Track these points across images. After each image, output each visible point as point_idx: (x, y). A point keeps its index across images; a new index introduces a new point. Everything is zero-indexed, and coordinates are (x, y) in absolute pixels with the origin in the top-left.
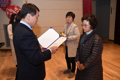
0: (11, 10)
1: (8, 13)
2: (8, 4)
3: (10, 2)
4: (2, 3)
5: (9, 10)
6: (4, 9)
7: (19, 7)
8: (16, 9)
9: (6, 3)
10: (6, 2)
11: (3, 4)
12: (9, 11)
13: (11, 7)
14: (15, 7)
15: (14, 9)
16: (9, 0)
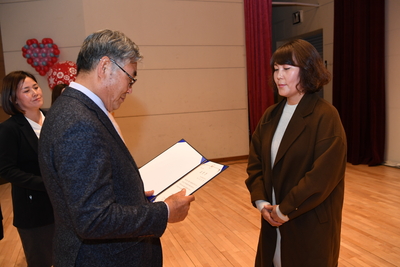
0: (60, 75)
1: (52, 81)
2: (52, 58)
3: (56, 51)
4: (38, 57)
5: (55, 73)
6: (43, 71)
8: (72, 71)
9: (46, 56)
10: (46, 53)
11: (40, 59)
12: (56, 77)
13: (59, 66)
14: (71, 67)
15: (66, 72)
16: (55, 48)
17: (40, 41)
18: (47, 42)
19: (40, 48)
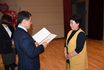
2: (7, 9)
3: (8, 7)
4: (2, 9)
6: (4, 13)
7: (15, 12)
8: (13, 13)
10: (5, 8)
13: (9, 12)
14: (12, 12)
15: (11, 14)
16: (7, 6)
17: (3, 4)
18: (5, 5)
19: (3, 6)
